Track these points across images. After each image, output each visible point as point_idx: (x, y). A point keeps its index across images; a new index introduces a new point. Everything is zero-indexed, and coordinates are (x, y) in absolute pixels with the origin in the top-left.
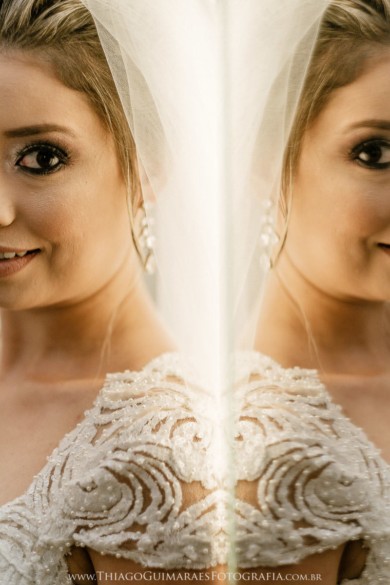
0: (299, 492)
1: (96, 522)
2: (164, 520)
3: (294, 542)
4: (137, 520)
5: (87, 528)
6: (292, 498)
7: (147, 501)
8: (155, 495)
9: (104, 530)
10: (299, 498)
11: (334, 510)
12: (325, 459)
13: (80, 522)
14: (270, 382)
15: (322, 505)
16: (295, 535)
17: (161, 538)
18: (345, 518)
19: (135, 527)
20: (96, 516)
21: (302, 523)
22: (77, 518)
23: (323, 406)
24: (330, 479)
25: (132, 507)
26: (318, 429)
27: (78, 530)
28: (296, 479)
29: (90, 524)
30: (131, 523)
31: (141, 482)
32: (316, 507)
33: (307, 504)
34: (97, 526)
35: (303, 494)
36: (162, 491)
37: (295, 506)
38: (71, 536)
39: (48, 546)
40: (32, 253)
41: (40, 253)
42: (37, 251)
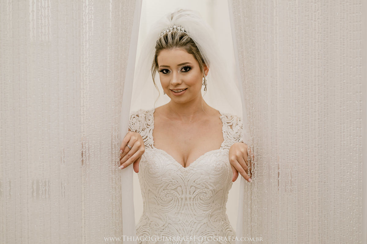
40: (186, 89)
41: (188, 89)
42: (187, 88)
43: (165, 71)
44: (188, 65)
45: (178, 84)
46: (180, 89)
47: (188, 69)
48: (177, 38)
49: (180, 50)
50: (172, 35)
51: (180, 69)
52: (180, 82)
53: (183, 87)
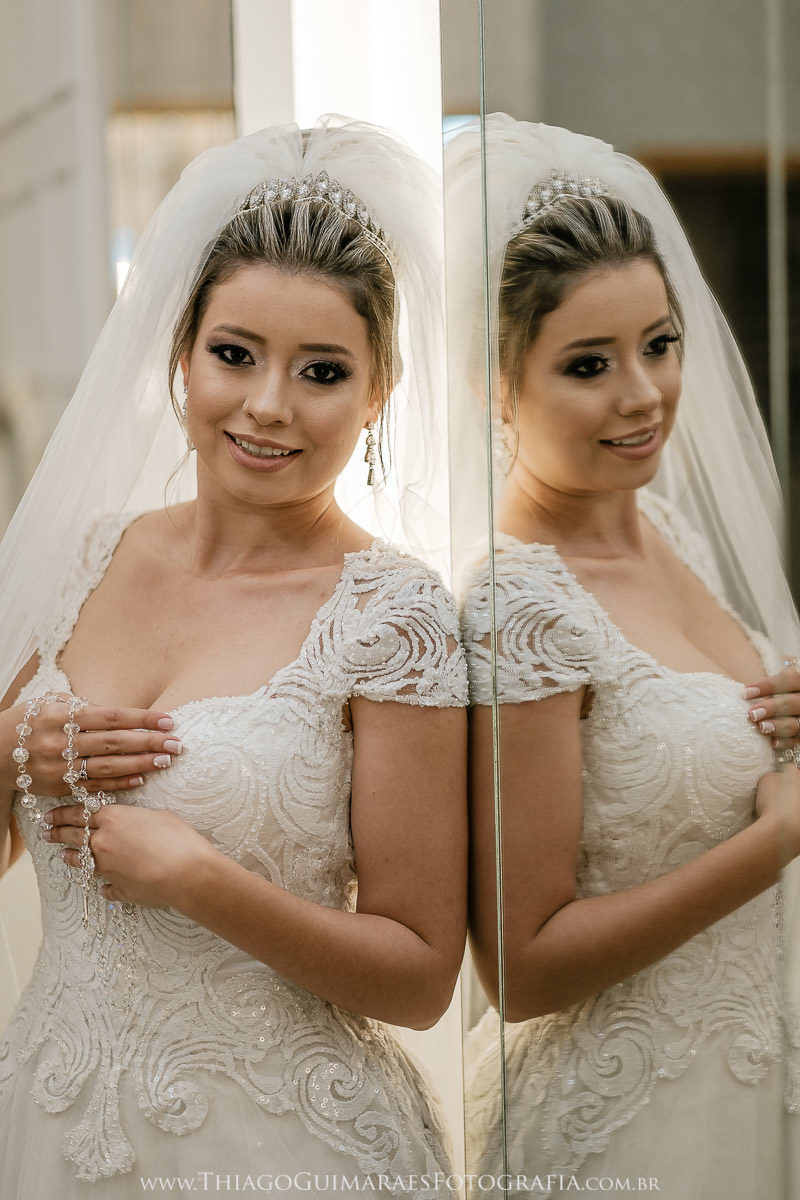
0: (537, 639)
1: (374, 674)
2: (437, 666)
3: (533, 682)
4: (414, 667)
5: (367, 679)
6: (531, 645)
7: (423, 650)
8: (429, 645)
9: (381, 680)
10: (538, 645)
11: (569, 658)
12: (559, 612)
13: (361, 675)
14: (511, 555)
15: (558, 653)
16: (536, 677)
17: (436, 681)
18: (577, 665)
19: (413, 673)
20: (375, 668)
21: (541, 667)
22: (357, 671)
23: (559, 573)
24: (562, 628)
25: (410, 657)
26: (552, 590)
27: (358, 681)
28: (535, 629)
29: (370, 676)
30: (409, 670)
31: (417, 634)
32: (554, 655)
33: (545, 651)
34: (375, 677)
35: (541, 642)
36: (433, 642)
37: (535, 653)
38: (352, 688)
39: (331, 699)
40: (295, 453)
41: (302, 454)
42: (300, 451)
43: (228, 354)
44: (341, 357)
45: (277, 424)
46: (275, 446)
47: (331, 375)
48: (331, 234)
49: (332, 288)
50: (313, 216)
51: (301, 364)
52: (287, 415)
53: (289, 440)
